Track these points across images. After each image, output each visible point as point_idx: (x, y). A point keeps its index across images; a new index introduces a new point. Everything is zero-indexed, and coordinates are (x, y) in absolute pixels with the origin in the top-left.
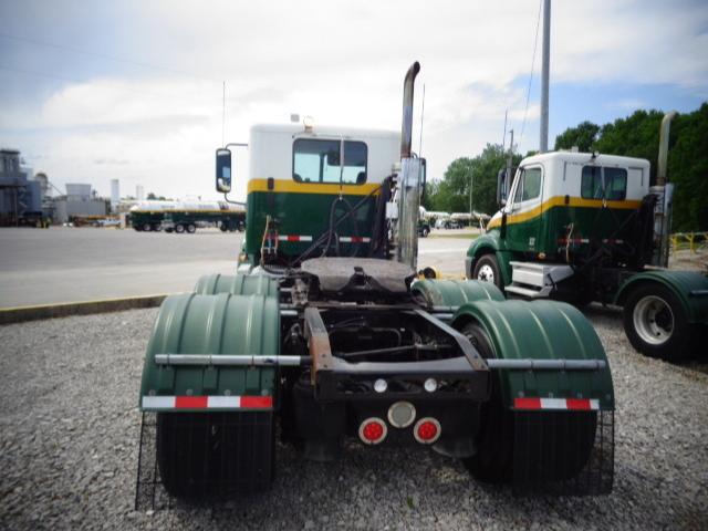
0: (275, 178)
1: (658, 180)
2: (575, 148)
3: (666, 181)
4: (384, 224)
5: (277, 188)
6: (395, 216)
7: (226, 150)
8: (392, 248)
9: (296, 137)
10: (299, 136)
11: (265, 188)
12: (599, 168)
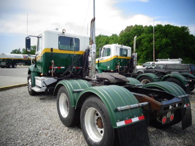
0: (53, 48)
1: (134, 52)
2: (117, 44)
3: (136, 52)
4: (88, 63)
5: (54, 52)
6: (91, 61)
7: (28, 37)
8: (90, 70)
9: (59, 36)
10: (60, 35)
11: (50, 51)
12: (123, 49)
